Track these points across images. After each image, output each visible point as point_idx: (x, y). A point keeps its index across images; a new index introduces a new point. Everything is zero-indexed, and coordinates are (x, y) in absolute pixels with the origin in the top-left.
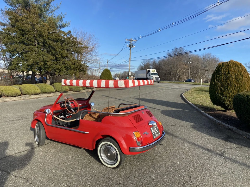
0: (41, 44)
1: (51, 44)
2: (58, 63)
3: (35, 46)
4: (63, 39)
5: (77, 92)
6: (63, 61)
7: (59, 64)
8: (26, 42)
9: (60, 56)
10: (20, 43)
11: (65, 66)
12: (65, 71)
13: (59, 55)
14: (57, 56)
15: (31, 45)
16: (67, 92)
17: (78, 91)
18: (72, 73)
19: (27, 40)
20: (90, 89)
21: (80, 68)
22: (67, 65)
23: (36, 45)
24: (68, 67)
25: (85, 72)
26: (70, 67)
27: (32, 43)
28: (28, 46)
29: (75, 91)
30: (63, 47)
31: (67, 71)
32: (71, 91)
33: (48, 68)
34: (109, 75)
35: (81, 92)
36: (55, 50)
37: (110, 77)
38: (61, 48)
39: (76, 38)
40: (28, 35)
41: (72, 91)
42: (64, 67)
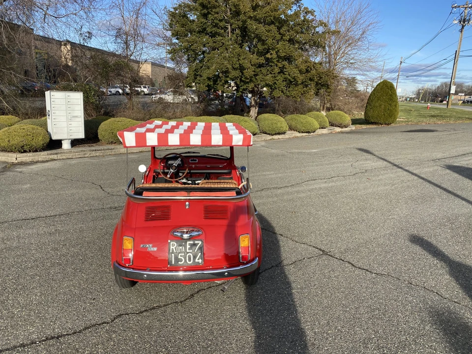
0: (238, 31)
1: (256, 29)
2: (268, 70)
3: (228, 36)
4: (283, 17)
5: (307, 134)
6: (281, 66)
7: (271, 73)
8: (209, 30)
9: (275, 56)
10: (199, 32)
11: (285, 78)
12: (283, 88)
13: (271, 54)
14: (268, 56)
15: (219, 35)
16: (284, 133)
17: (309, 132)
18: (297, 92)
19: (212, 26)
20: (339, 127)
21: (320, 82)
22: (289, 75)
23: (230, 33)
24: (290, 80)
25: (329, 90)
26: (294, 78)
27: (220, 30)
28: (213, 38)
29: (302, 132)
30: (281, 34)
31: (289, 87)
32: (293, 132)
33: (248, 83)
34: (391, 95)
35: (316, 133)
36: (263, 42)
37: (391, 100)
38: (278, 36)
39: (312, 13)
40: (213, 15)
41: (295, 132)
42: (283, 81)
